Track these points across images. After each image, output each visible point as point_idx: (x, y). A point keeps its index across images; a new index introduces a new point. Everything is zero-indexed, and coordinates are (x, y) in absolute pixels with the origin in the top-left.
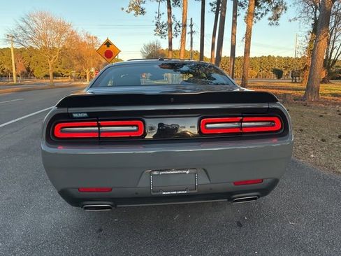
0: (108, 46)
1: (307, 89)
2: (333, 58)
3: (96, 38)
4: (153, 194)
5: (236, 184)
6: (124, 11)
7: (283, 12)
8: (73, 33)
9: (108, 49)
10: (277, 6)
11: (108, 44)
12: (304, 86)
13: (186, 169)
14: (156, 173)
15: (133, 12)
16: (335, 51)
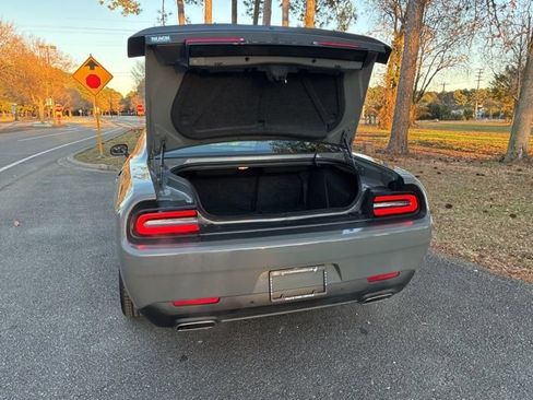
0: (92, 68)
1: (393, 136)
2: (419, 89)
3: (54, 48)
4: (273, 301)
5: (371, 279)
6: (105, 5)
7: (352, 23)
8: (16, 40)
9: (91, 72)
10: (343, 13)
11: (92, 63)
12: (389, 132)
13: (313, 266)
14: (276, 273)
15: (120, 8)
16: (422, 79)
